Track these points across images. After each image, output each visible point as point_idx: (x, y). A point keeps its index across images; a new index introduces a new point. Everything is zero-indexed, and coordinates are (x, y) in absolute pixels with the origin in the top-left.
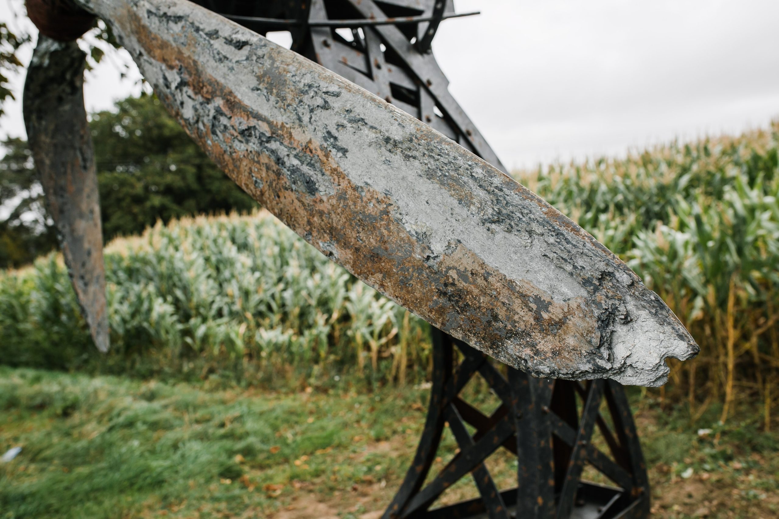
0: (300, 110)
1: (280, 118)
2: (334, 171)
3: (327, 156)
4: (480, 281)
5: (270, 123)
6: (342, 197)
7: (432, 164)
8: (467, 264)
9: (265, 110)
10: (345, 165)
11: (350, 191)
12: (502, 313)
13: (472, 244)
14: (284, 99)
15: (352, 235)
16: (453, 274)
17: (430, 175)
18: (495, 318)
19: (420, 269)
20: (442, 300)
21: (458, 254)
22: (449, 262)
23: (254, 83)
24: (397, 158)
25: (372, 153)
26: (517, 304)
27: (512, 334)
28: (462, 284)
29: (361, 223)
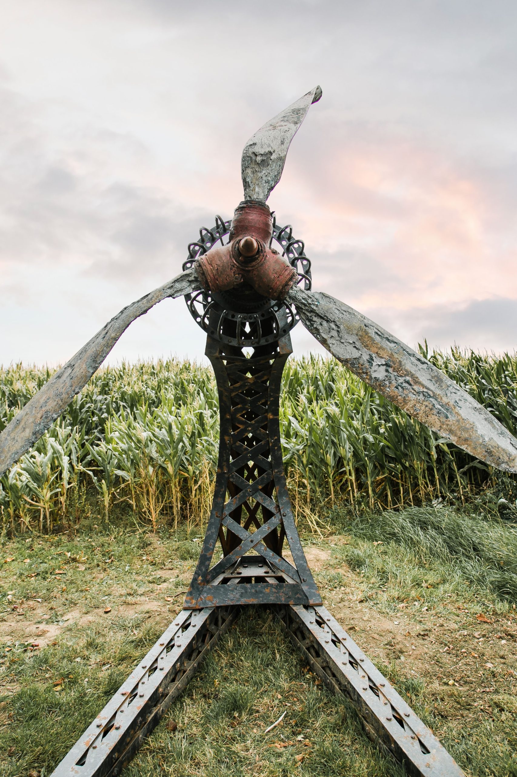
0: (447, 392)
1: (438, 392)
2: (456, 413)
3: (455, 408)
4: (497, 449)
5: (433, 392)
6: (458, 421)
7: (486, 417)
8: (494, 444)
9: (432, 387)
10: (461, 412)
11: (461, 420)
12: (501, 457)
13: (495, 439)
14: (441, 386)
15: (458, 433)
16: (490, 446)
17: (486, 419)
18: (500, 458)
19: (481, 445)
20: (486, 454)
21: (492, 441)
22: (489, 443)
23: (430, 378)
24: (477, 413)
25: (470, 410)
26: (505, 455)
27: (503, 462)
28: (492, 449)
29: (463, 430)
